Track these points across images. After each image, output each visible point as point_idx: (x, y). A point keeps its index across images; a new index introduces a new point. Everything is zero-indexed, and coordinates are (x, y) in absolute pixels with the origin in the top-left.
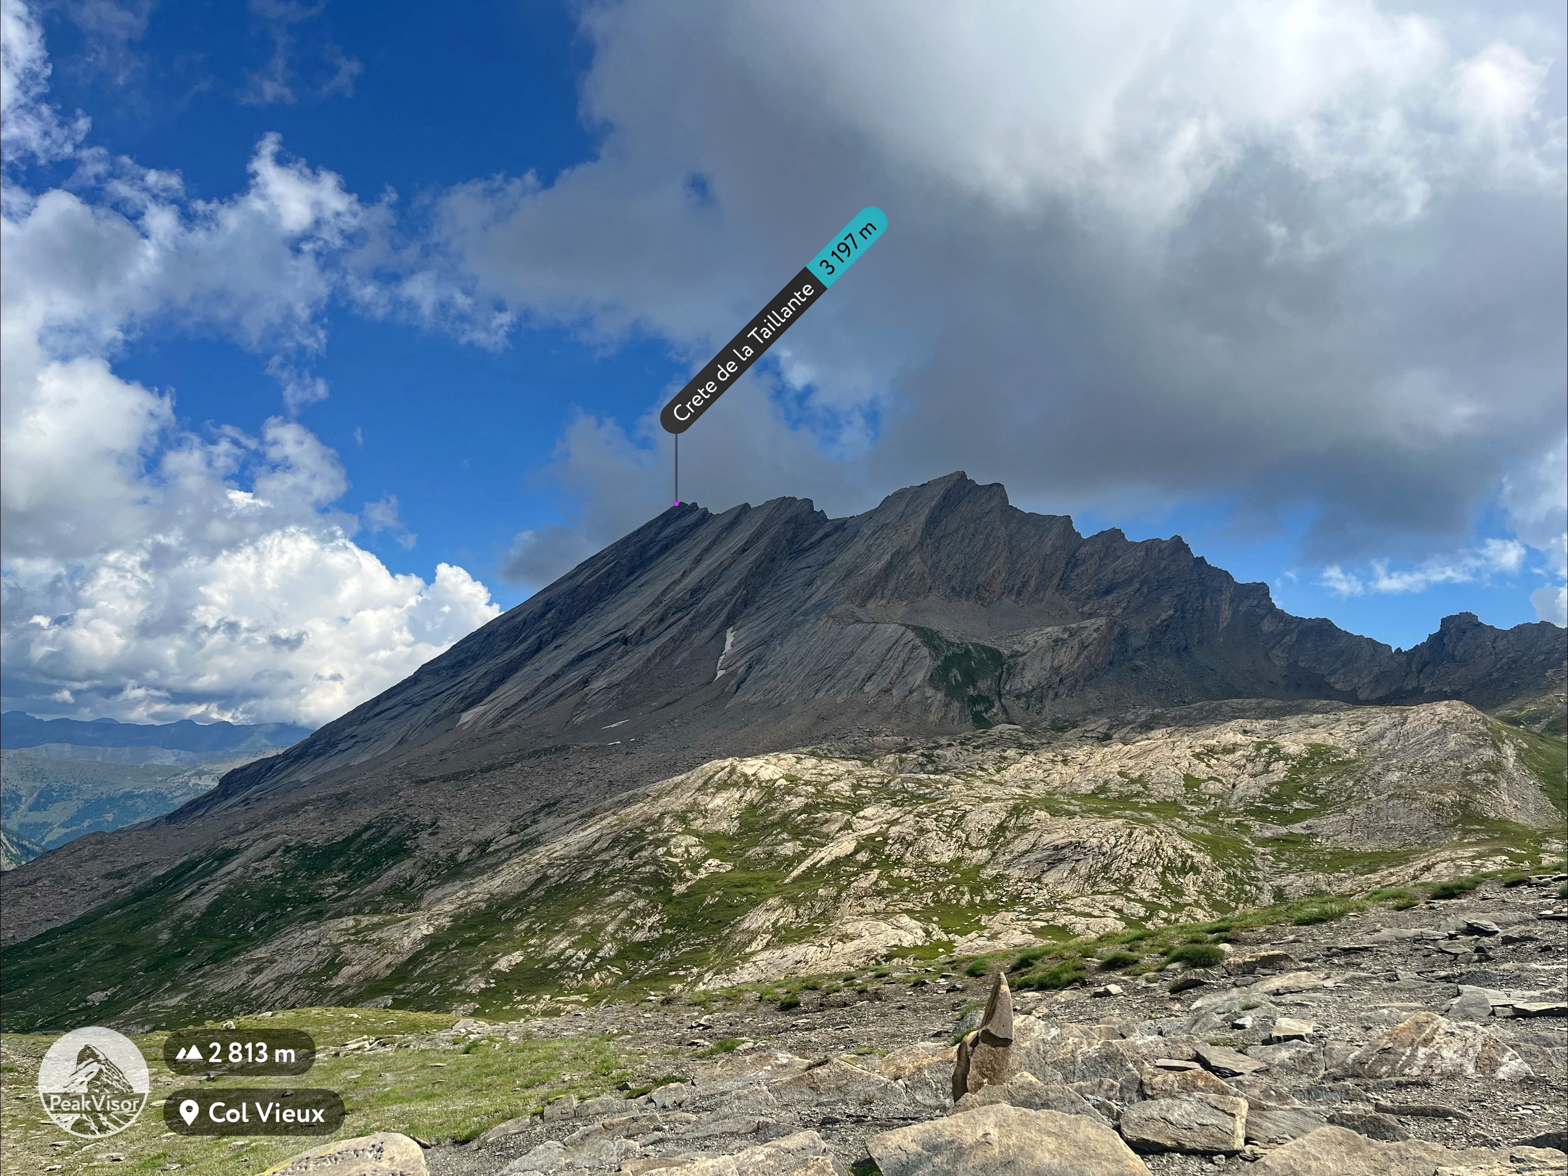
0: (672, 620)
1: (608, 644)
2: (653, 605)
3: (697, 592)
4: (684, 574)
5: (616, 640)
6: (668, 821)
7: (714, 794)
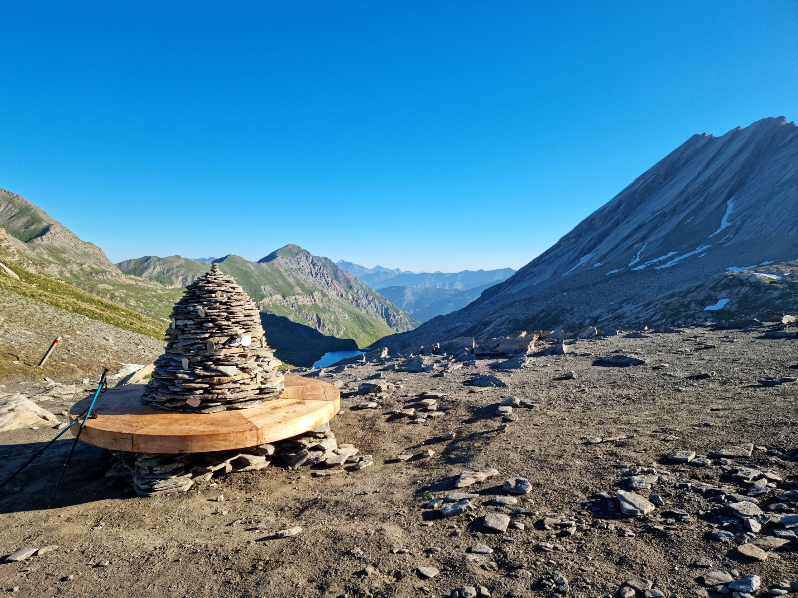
0: (692, 201)
1: (656, 217)
2: (681, 194)
3: (708, 183)
4: (699, 175)
5: (659, 215)
6: (693, 305)
7: (721, 291)
